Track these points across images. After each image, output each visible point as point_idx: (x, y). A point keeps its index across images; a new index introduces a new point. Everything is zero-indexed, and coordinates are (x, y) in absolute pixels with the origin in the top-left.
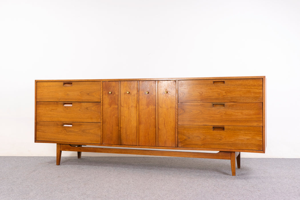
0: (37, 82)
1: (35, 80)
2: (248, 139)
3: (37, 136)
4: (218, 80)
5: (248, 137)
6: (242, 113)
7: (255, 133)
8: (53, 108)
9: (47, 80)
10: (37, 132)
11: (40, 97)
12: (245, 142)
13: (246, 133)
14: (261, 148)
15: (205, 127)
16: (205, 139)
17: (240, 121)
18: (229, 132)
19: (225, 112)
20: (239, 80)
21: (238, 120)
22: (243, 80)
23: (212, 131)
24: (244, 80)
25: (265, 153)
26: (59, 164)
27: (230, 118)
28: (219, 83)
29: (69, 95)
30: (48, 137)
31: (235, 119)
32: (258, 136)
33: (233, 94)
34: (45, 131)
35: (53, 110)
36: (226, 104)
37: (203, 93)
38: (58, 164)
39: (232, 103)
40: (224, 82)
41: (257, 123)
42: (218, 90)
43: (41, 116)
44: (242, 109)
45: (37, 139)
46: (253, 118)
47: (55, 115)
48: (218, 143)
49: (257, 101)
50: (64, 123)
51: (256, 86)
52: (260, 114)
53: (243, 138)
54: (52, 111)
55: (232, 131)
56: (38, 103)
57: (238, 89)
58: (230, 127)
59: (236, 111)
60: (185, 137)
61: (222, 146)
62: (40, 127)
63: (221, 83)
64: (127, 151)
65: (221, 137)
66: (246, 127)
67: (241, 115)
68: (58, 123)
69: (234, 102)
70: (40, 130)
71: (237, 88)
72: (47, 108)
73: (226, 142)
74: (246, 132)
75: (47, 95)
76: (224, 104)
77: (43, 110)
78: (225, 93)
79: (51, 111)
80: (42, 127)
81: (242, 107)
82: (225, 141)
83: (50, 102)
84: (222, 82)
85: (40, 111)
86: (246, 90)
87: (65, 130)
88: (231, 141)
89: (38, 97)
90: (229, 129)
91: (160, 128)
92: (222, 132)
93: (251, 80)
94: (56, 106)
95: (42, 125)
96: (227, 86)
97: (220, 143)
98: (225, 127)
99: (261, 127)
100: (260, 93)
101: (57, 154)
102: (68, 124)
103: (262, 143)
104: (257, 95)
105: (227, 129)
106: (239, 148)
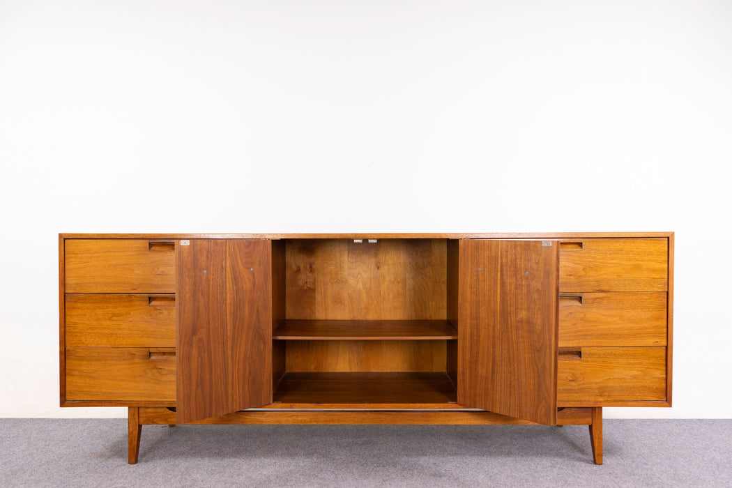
0: (65, 239)
1: (60, 235)
2: (634, 377)
3: (67, 389)
4: (566, 240)
5: (635, 373)
6: (621, 317)
7: (651, 362)
8: (117, 311)
9: (98, 235)
10: (68, 379)
11: (74, 282)
12: (628, 384)
13: (629, 364)
14: (664, 396)
17: (618, 336)
18: (593, 361)
19: (582, 315)
20: (616, 240)
21: (612, 334)
22: (624, 240)
24: (627, 240)
25: (671, 407)
26: (136, 462)
27: (594, 328)
28: (569, 246)
29: (165, 275)
30: (104, 390)
31: (606, 332)
32: (656, 369)
33: (602, 273)
34: (92, 375)
35: (118, 315)
36: (584, 296)
38: (134, 460)
39: (600, 295)
40: (580, 245)
41: (655, 340)
42: (567, 264)
43: (80, 332)
44: (623, 309)
45: (69, 397)
46: (646, 328)
47: (123, 329)
48: (565, 387)
49: (656, 289)
50: (152, 350)
51: (652, 255)
52: (662, 319)
53: (623, 373)
54: (114, 318)
55: (598, 360)
56: (67, 299)
57: (614, 262)
58: (594, 350)
59: (609, 313)
61: (576, 395)
62: (77, 362)
63: (574, 246)
64: (332, 417)
65: (573, 374)
66: (630, 349)
67: (621, 322)
68: (133, 351)
69: (603, 291)
70: (76, 373)
71: (612, 259)
72: (99, 312)
73: (583, 386)
74: (631, 361)
75: (91, 276)
76: (581, 298)
77: (82, 317)
78: (584, 269)
79: (110, 319)
80: (84, 363)
81: (623, 304)
82: (583, 384)
83: (108, 296)
84: (577, 246)
85: (74, 320)
86: (631, 263)
87: (154, 371)
88: (597, 383)
89: (68, 281)
90: (591, 355)
92: (575, 361)
93: (642, 240)
94: (127, 305)
95: (82, 359)
96: (587, 255)
97: (571, 388)
98: (583, 351)
99: (664, 348)
100: (663, 270)
101: (130, 433)
102: (164, 354)
103: (664, 385)
104: (655, 276)
105: (586, 354)
106: (615, 399)
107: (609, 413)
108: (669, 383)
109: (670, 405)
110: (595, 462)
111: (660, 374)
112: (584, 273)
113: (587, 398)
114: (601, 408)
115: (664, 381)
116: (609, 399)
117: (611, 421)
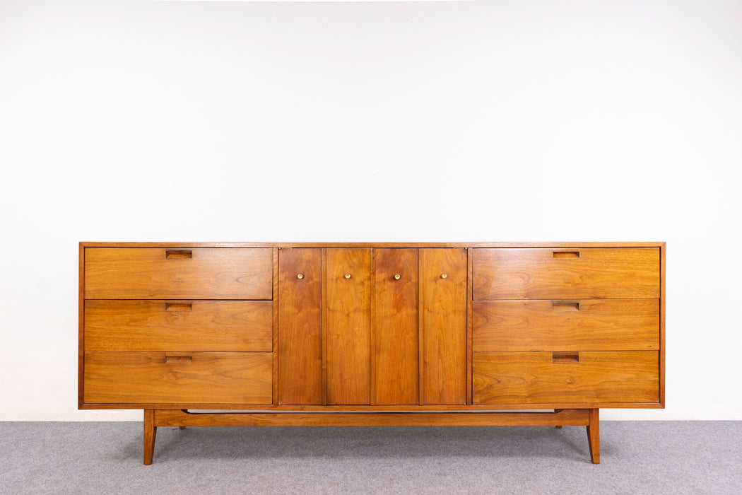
0: (85, 248)
1: (81, 244)
2: (629, 380)
3: (85, 392)
4: (564, 250)
5: (630, 376)
6: (617, 323)
7: (645, 365)
8: (135, 316)
9: (117, 243)
10: (87, 382)
11: (93, 288)
12: (623, 386)
13: (624, 367)
14: (658, 399)
15: (536, 356)
16: (536, 382)
17: (613, 341)
18: (589, 365)
19: (579, 321)
20: (611, 249)
21: (607, 339)
22: (619, 249)
23: (550, 364)
24: (622, 250)
26: (151, 463)
27: (592, 333)
28: (567, 255)
29: (182, 282)
30: (121, 393)
31: (602, 337)
32: (650, 372)
33: (598, 281)
34: (110, 378)
35: (136, 321)
36: (581, 303)
37: (530, 278)
38: (148, 461)
39: (596, 301)
40: (577, 254)
41: (649, 344)
42: (565, 272)
43: (99, 338)
44: (618, 314)
45: (87, 400)
46: (640, 333)
47: (140, 334)
48: (564, 390)
49: (649, 296)
50: (168, 354)
51: (645, 263)
52: (655, 324)
53: (619, 376)
54: (132, 324)
55: (595, 363)
56: (86, 304)
57: (608, 270)
58: (591, 354)
59: (604, 318)
60: (488, 380)
61: (574, 397)
62: (96, 366)
63: (571, 255)
64: (341, 419)
65: (571, 377)
66: (625, 353)
67: (616, 327)
68: (149, 355)
69: (599, 298)
70: (95, 377)
71: (608, 268)
72: (117, 317)
73: (581, 388)
74: (626, 364)
75: (110, 283)
76: (578, 304)
77: (99, 322)
78: (581, 277)
79: (128, 324)
80: (103, 366)
81: (618, 310)
82: (581, 386)
83: (126, 302)
84: (574, 255)
85: (94, 325)
86: (626, 271)
87: (170, 374)
88: (593, 386)
89: (88, 288)
90: (588, 359)
91: (427, 360)
92: (573, 365)
93: (636, 249)
94: (143, 310)
95: (100, 363)
96: (584, 263)
97: (569, 390)
98: (581, 355)
99: (657, 352)
100: (655, 278)
101: (146, 435)
102: (179, 358)
103: (658, 387)
104: (648, 283)
105: (584, 358)
106: (610, 400)
107: (606, 414)
108: (661, 385)
109: (663, 407)
110: (592, 462)
111: (653, 377)
112: (580, 281)
113: (584, 400)
114: (598, 409)
115: (658, 384)
116: (606, 401)
117: (608, 423)
